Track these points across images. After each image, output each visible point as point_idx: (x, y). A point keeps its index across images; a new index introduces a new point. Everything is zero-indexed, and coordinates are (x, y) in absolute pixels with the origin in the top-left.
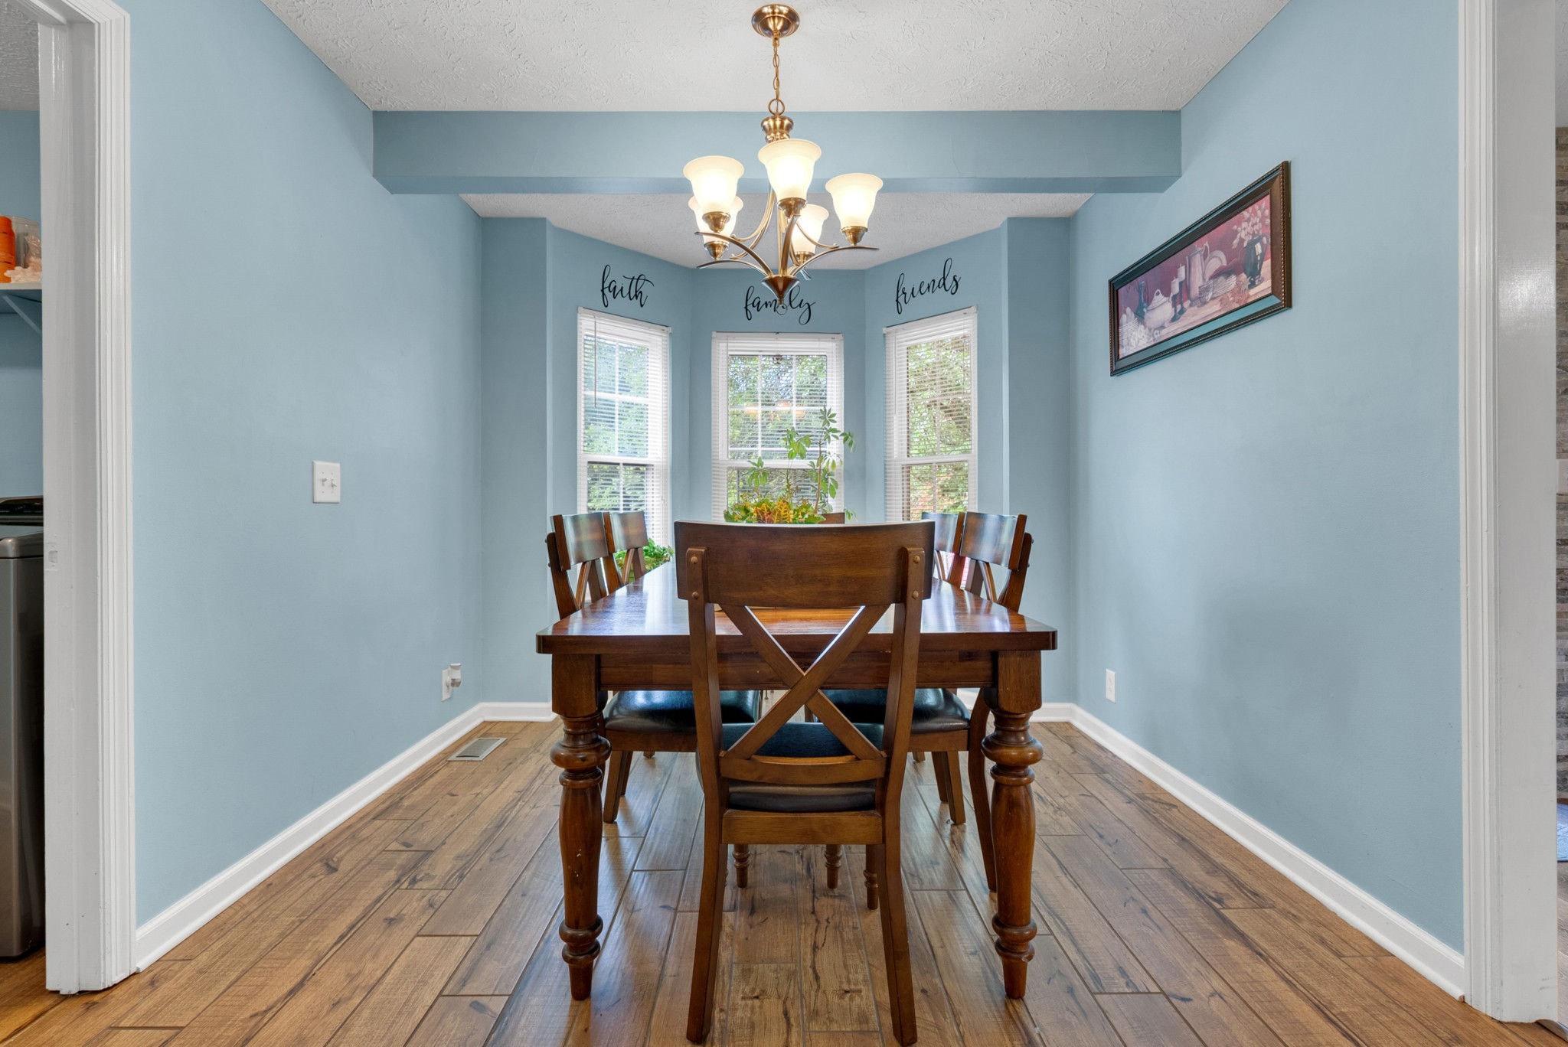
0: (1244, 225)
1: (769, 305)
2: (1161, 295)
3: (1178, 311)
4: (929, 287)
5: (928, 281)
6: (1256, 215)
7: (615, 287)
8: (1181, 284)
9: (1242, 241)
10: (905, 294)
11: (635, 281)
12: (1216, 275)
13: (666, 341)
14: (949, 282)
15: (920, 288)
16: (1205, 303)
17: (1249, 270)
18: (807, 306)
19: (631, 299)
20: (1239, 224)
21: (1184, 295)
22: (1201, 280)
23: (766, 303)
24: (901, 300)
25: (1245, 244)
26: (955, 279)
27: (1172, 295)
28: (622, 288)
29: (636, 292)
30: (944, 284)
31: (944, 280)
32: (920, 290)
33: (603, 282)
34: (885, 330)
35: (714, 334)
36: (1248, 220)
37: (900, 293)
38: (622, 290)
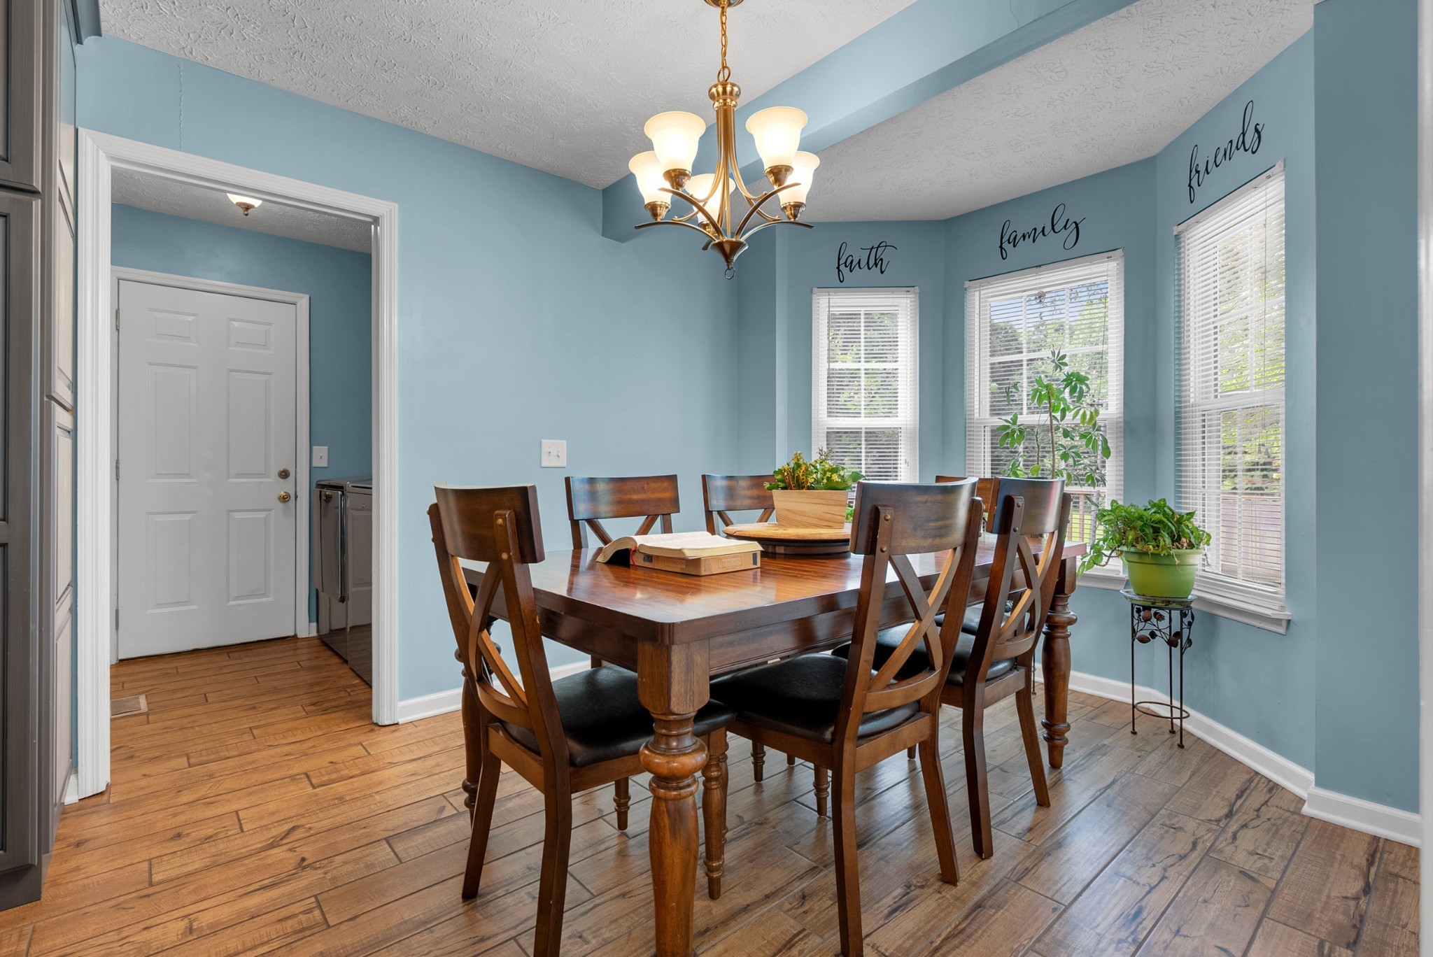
1: (1027, 236)
4: (1225, 154)
5: (1224, 145)
7: (852, 261)
10: (1199, 172)
11: (874, 250)
13: (914, 302)
14: (1250, 136)
15: (1216, 157)
18: (1074, 225)
19: (869, 269)
23: (1024, 235)
24: (1194, 183)
26: (1257, 130)
28: (860, 260)
29: (876, 260)
30: (1244, 142)
31: (1244, 136)
32: (1215, 161)
33: (839, 258)
34: (1176, 230)
35: (967, 284)
37: (1194, 172)
38: (859, 263)
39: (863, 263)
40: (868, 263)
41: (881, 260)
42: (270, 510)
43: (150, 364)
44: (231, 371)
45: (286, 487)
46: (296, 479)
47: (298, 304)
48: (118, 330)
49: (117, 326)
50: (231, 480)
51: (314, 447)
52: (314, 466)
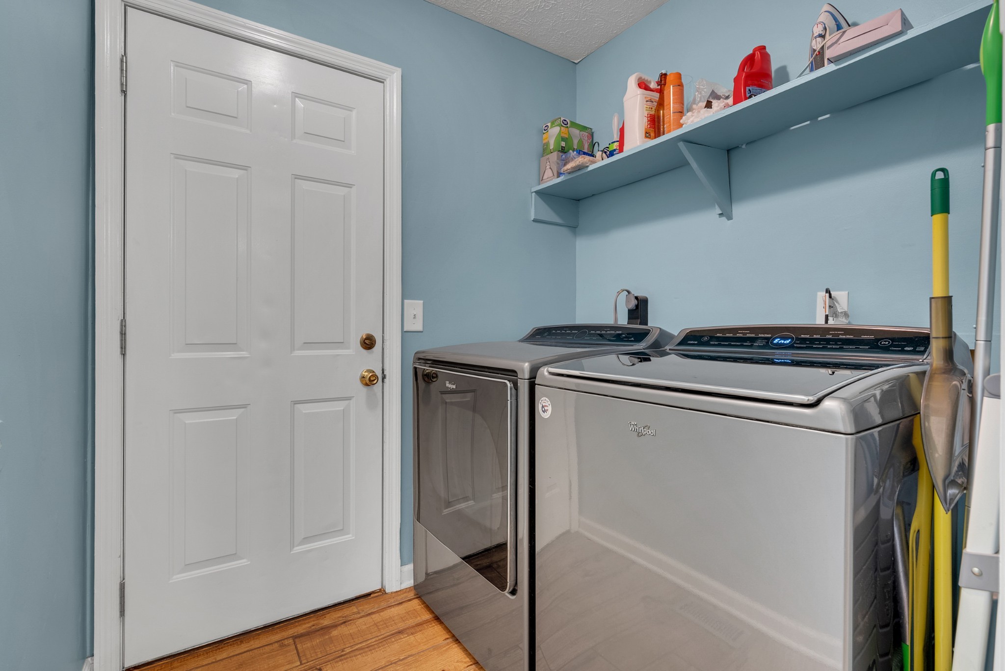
42: (349, 399)
43: (178, 157)
44: (297, 177)
45: (370, 361)
46: (383, 349)
47: (387, 83)
48: (124, 92)
49: (122, 84)
50: (298, 353)
51: (406, 301)
52: (405, 330)
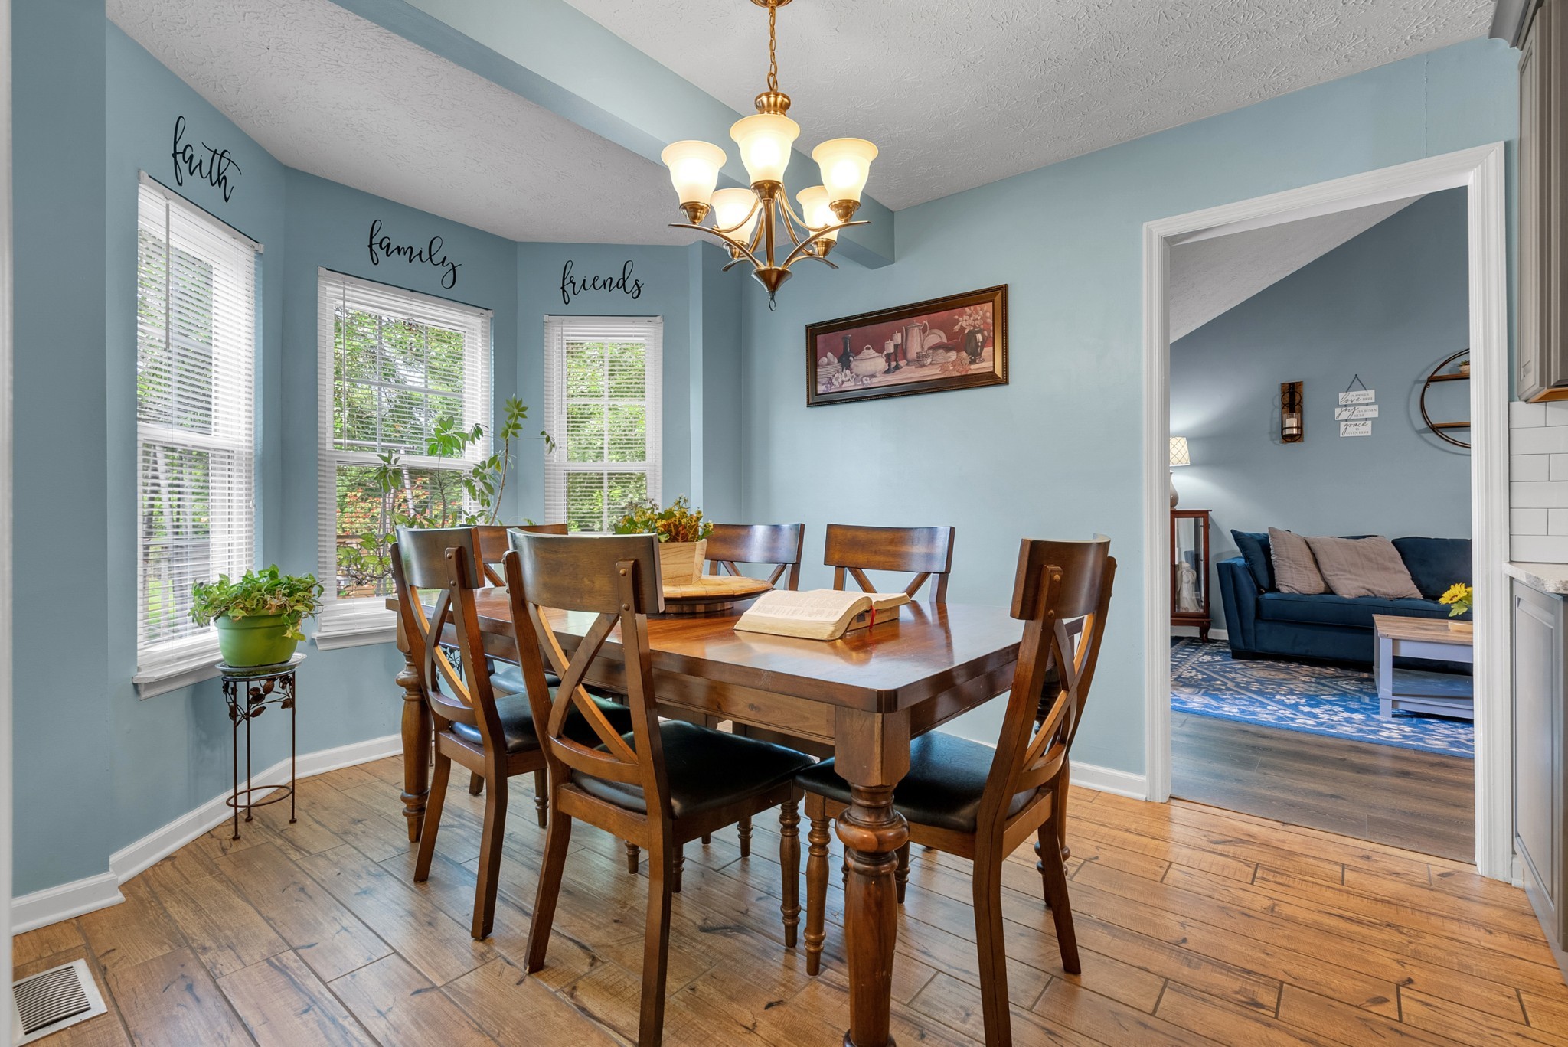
0: (965, 318)
1: (402, 251)
2: (871, 350)
3: (892, 366)
4: (605, 284)
5: (604, 277)
6: (977, 313)
7: (191, 157)
8: (896, 346)
9: (963, 329)
10: (574, 284)
11: (216, 157)
12: (936, 347)
13: (254, 263)
14: (629, 284)
15: (594, 282)
16: (924, 366)
17: (969, 350)
18: (450, 266)
19: (213, 185)
20: (961, 316)
21: (900, 355)
22: (919, 347)
23: (398, 247)
24: (569, 288)
25: (966, 332)
26: (636, 284)
27: (885, 353)
28: (200, 161)
29: (219, 175)
30: (624, 285)
31: (624, 281)
32: (593, 284)
33: (176, 142)
34: (546, 318)
35: (322, 271)
36: (970, 316)
37: (567, 281)
38: (200, 164)
39: (205, 170)
40: (210, 173)
41: (225, 178)
